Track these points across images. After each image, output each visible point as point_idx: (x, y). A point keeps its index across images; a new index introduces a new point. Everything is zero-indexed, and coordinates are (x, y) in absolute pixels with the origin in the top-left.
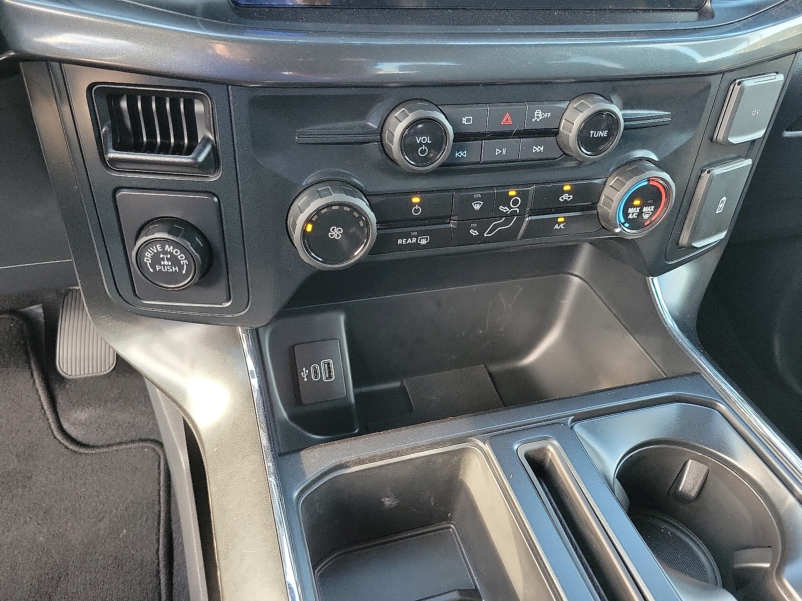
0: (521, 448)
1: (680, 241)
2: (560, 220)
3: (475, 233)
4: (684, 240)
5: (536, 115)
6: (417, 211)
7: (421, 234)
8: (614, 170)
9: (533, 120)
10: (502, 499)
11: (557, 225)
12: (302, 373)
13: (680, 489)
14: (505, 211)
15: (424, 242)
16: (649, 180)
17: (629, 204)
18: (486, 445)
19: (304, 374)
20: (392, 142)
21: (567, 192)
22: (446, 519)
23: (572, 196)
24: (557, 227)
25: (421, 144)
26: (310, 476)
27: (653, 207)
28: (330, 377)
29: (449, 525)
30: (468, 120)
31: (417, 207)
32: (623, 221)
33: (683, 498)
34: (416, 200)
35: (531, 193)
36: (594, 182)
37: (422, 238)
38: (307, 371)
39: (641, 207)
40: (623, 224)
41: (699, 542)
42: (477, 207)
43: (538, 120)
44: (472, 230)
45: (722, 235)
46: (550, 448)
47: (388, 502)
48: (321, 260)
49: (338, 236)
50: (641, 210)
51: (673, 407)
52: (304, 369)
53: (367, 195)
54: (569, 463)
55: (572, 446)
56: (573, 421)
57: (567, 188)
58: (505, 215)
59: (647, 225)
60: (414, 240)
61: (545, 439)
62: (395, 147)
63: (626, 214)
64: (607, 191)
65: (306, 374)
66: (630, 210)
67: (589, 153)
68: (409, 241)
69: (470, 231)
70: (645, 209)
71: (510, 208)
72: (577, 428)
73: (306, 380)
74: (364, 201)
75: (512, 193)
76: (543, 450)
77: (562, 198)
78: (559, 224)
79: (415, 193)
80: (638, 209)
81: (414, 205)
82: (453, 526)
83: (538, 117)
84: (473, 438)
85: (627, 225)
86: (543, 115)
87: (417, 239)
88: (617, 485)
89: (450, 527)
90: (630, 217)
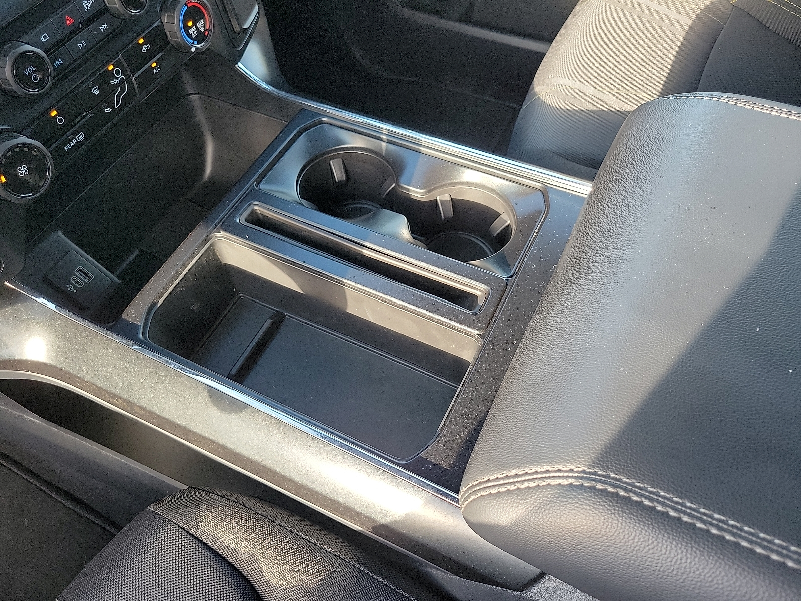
0: (240, 220)
1: (235, 30)
2: (154, 65)
3: (109, 110)
4: (237, 28)
5: (85, 6)
6: (60, 120)
7: (75, 134)
8: (161, 10)
9: (86, 10)
10: (252, 252)
11: (154, 70)
12: (69, 289)
13: (337, 181)
14: (115, 83)
15: (81, 138)
16: (186, 4)
17: (187, 28)
18: (222, 232)
19: (70, 288)
20: (10, 85)
21: (143, 44)
22: (235, 294)
23: (148, 45)
24: (155, 71)
25: (30, 74)
26: (140, 322)
27: (202, 20)
28: (89, 278)
29: (239, 296)
30: (45, 37)
31: (58, 118)
32: (192, 41)
33: (341, 184)
34: (54, 113)
35: (122, 59)
36: (154, 26)
37: (79, 136)
38: (71, 286)
39: (194, 24)
40: (193, 43)
41: (366, 202)
42: (96, 92)
43: (88, 8)
44: (105, 109)
45: (256, 9)
46: (256, 208)
47: (195, 307)
48: (30, 194)
49: (26, 171)
50: (196, 27)
51: (302, 138)
52: (67, 286)
53: (20, 132)
54: (271, 208)
55: (266, 198)
56: (257, 185)
57: (141, 41)
58: (117, 85)
59: (207, 35)
60: (74, 141)
61: (250, 205)
62: (14, 86)
63: (190, 36)
64: (167, 27)
65: (71, 287)
66: (190, 31)
67: (138, 11)
68: (72, 144)
69: (105, 111)
70: (198, 25)
71: (117, 78)
72: (262, 186)
73: (75, 291)
74: (21, 137)
75: (111, 67)
76: (253, 213)
77: (144, 50)
78: (155, 68)
79: (49, 109)
80: (194, 27)
81: (55, 117)
82: (241, 295)
83: (87, 6)
84: (211, 235)
85: (196, 42)
86: (89, 3)
87: (76, 139)
88: (304, 201)
89: (241, 297)
90: (193, 36)
